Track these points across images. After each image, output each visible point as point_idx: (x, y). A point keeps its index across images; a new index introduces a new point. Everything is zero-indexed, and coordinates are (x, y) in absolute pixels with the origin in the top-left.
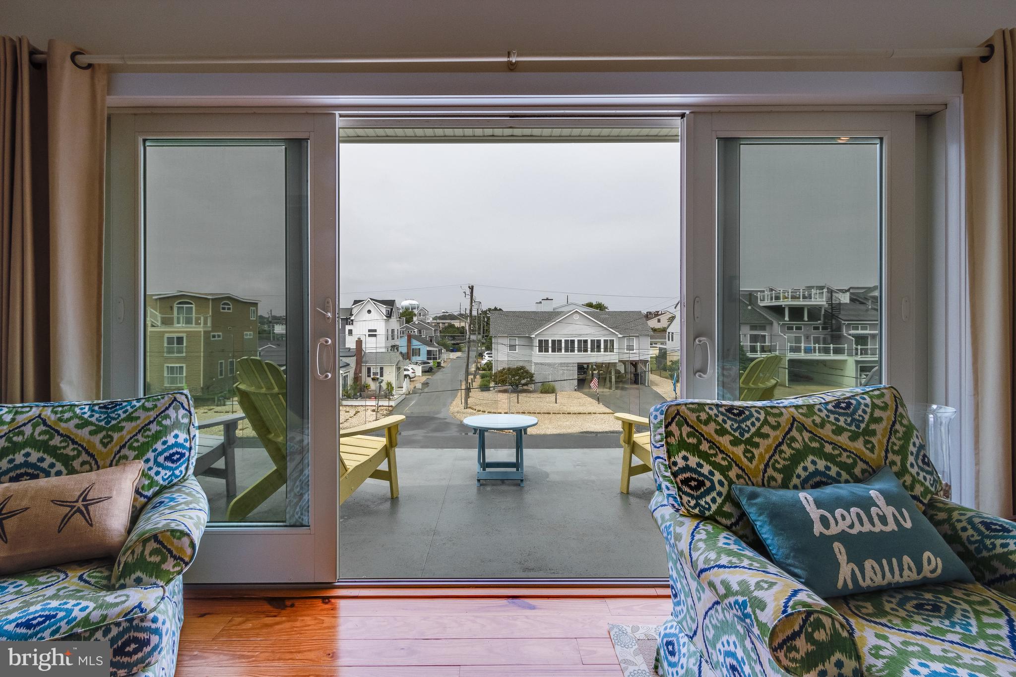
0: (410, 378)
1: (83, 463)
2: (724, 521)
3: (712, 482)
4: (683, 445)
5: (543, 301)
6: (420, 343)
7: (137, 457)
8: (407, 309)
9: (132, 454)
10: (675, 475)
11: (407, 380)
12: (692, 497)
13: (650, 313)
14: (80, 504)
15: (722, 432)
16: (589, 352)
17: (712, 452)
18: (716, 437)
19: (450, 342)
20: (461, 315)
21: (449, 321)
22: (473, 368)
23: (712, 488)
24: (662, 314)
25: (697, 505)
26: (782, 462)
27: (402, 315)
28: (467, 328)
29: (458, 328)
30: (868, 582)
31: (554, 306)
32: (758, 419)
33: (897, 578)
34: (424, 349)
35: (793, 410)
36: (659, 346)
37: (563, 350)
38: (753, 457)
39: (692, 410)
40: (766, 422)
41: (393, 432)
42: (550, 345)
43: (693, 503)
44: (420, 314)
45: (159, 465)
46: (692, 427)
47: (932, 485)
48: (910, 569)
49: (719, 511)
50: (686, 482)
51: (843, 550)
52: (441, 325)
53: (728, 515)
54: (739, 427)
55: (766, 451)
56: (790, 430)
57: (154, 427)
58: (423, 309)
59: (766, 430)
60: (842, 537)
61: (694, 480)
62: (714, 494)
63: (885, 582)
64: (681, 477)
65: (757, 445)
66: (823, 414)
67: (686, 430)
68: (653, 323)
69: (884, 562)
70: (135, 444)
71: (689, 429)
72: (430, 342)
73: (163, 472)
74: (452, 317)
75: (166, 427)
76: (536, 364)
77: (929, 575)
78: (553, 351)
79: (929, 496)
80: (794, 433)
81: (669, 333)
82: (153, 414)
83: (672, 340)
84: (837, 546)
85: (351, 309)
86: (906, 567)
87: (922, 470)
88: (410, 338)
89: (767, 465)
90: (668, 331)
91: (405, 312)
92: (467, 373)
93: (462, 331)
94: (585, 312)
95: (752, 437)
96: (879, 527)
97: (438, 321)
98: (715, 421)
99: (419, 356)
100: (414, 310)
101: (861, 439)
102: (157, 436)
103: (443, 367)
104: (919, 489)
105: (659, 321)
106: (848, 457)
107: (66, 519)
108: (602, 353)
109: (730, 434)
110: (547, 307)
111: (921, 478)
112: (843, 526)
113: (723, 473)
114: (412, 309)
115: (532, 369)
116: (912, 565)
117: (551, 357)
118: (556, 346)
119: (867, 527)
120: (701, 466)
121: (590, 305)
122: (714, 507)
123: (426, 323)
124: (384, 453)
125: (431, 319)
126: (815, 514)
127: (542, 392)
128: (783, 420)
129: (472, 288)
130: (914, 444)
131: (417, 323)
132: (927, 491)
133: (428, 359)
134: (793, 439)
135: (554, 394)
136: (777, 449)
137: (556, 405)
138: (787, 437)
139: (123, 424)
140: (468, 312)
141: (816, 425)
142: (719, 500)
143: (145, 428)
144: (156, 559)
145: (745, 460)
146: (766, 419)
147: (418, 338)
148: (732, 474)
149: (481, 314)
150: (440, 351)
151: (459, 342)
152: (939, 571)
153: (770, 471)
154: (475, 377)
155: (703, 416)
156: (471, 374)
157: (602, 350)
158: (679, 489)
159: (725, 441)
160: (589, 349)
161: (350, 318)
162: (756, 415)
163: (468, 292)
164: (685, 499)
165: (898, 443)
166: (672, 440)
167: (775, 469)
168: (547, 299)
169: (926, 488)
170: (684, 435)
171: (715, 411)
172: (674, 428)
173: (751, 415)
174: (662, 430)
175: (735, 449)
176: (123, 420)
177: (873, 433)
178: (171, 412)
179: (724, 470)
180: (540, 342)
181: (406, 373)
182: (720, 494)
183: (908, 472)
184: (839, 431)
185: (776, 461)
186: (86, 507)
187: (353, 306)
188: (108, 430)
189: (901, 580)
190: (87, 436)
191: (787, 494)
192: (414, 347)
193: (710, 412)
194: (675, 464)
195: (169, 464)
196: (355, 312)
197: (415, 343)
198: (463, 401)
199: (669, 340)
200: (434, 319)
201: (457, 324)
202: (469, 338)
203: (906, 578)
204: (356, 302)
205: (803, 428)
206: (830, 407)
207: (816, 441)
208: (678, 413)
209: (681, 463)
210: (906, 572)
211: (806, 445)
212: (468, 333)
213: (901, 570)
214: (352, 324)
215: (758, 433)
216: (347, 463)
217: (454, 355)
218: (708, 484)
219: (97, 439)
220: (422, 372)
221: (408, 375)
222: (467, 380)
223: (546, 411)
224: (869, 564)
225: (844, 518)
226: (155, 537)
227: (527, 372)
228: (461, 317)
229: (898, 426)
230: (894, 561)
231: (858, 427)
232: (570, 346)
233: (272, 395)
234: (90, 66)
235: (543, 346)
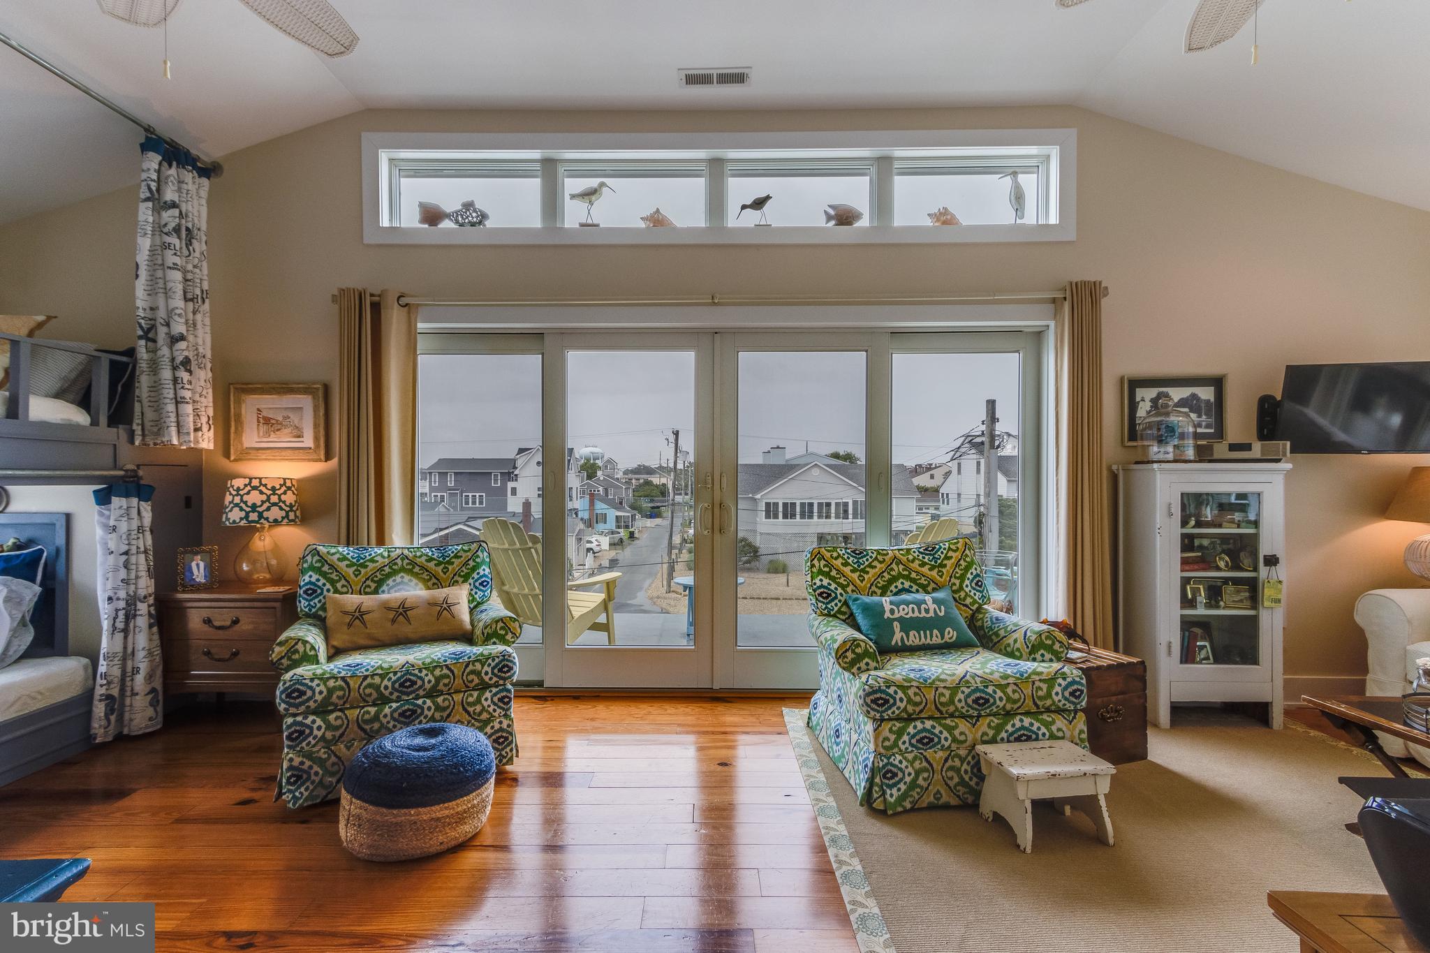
0: (594, 553)
1: (434, 584)
2: (841, 617)
3: (836, 594)
4: (820, 572)
5: (771, 450)
6: (607, 507)
7: (463, 582)
8: (588, 460)
9: (461, 580)
10: (814, 591)
11: (590, 555)
12: (824, 603)
13: (920, 466)
14: (445, 605)
15: (846, 564)
16: (833, 519)
17: (838, 576)
18: (841, 567)
19: (646, 505)
20: (661, 468)
21: (645, 476)
22: (677, 540)
23: (836, 597)
24: (936, 467)
25: (826, 608)
26: (882, 583)
27: (583, 468)
28: (670, 486)
29: (657, 486)
30: (911, 642)
31: (788, 457)
32: (871, 557)
33: (928, 641)
34: (612, 514)
35: (897, 552)
36: (932, 511)
37: (798, 516)
38: (864, 579)
39: (828, 551)
40: (876, 558)
41: (611, 587)
42: (781, 509)
43: (824, 606)
44: (606, 466)
45: (477, 588)
46: (827, 561)
47: (980, 599)
48: (937, 636)
49: (839, 611)
50: (820, 594)
51: (899, 626)
52: (634, 481)
53: (844, 613)
54: (858, 562)
55: (873, 576)
56: (891, 563)
57: (471, 563)
58: (610, 461)
59: (875, 563)
60: (900, 620)
61: (826, 593)
62: (836, 601)
63: (921, 643)
64: (818, 592)
65: (867, 573)
66: (916, 555)
67: (823, 562)
68: (923, 480)
69: (922, 632)
70: (462, 574)
71: (825, 562)
72: (619, 505)
73: (479, 593)
74: (650, 471)
75: (478, 563)
76: (761, 534)
77: (948, 641)
78: (785, 517)
79: (976, 605)
80: (894, 566)
81: (943, 494)
82: (470, 554)
83: (948, 504)
84: (896, 623)
85: (514, 461)
86: (934, 635)
87: (974, 589)
88: (592, 498)
89: (872, 585)
90: (942, 491)
91: (586, 464)
92: (671, 547)
93: (663, 491)
94: (827, 465)
95: (865, 568)
96: (923, 614)
97: (630, 476)
98: (842, 558)
99: (605, 523)
100: (597, 461)
101: (936, 570)
102: (474, 569)
103: (637, 539)
104: (968, 601)
105: (932, 477)
106: (925, 580)
107: (440, 614)
108: (850, 520)
109: (851, 565)
110: (776, 460)
111: (972, 594)
112: (902, 613)
113: (843, 589)
114: (594, 459)
115: (758, 541)
116: (939, 635)
117: (780, 525)
118: (789, 511)
119: (917, 614)
120: (830, 585)
121: (836, 456)
122: (836, 609)
123: (613, 479)
124: (602, 607)
125: (621, 474)
126: (887, 607)
127: (769, 572)
128: (887, 558)
129: (676, 434)
130: (972, 574)
131: (602, 478)
132: (975, 602)
133: (619, 527)
134: (892, 569)
135: (786, 574)
136: (881, 575)
137: (787, 588)
138: (889, 569)
139: (453, 560)
140: (671, 465)
141: (909, 561)
142: (839, 605)
143: (466, 564)
144: (502, 632)
145: (858, 581)
146: (876, 557)
147: (605, 500)
148: (849, 589)
149: (688, 467)
150: (633, 517)
151: (658, 504)
152: (954, 638)
153: (873, 588)
154: (680, 551)
155: (835, 554)
156: (675, 548)
157: (850, 516)
158: (817, 599)
159: (847, 570)
160: (833, 515)
161: (513, 472)
162: (870, 554)
163: (672, 438)
164: (820, 604)
165: (960, 572)
166: (815, 570)
167: (877, 587)
168: (778, 448)
169: (975, 600)
170: (822, 567)
171: (844, 552)
172: (816, 562)
173: (867, 555)
174: (809, 564)
175: (853, 575)
176: (453, 557)
177: (945, 566)
178: (479, 553)
179: (843, 587)
180: (768, 505)
181: (588, 546)
182: (840, 601)
183: (963, 589)
184: (923, 564)
185: (879, 582)
186: (449, 607)
187: (518, 456)
188: (445, 563)
189: (931, 643)
190: (434, 567)
191: (876, 599)
192: (599, 512)
193: (840, 552)
194: (815, 584)
195: (482, 588)
196: (519, 463)
197: (600, 507)
198: (665, 583)
199: (943, 503)
200: (625, 473)
201: (656, 480)
202: (673, 500)
203: (933, 642)
204: (521, 451)
205: (899, 562)
206: (921, 550)
207: (906, 570)
208: (819, 553)
209: (818, 583)
210: (934, 638)
211: (899, 573)
212: (671, 495)
213: (931, 636)
214: (516, 480)
215: (870, 566)
216: (573, 613)
217: (650, 523)
218: (833, 595)
219: (439, 569)
220: (610, 545)
221: (592, 549)
222: (670, 553)
223: (773, 596)
224: (912, 633)
225: (904, 609)
226: (502, 620)
227: (750, 545)
228: (662, 469)
229: (962, 562)
230: (928, 632)
231: (936, 562)
232: (807, 510)
233: (513, 550)
234: (407, 305)
235: (771, 511)
